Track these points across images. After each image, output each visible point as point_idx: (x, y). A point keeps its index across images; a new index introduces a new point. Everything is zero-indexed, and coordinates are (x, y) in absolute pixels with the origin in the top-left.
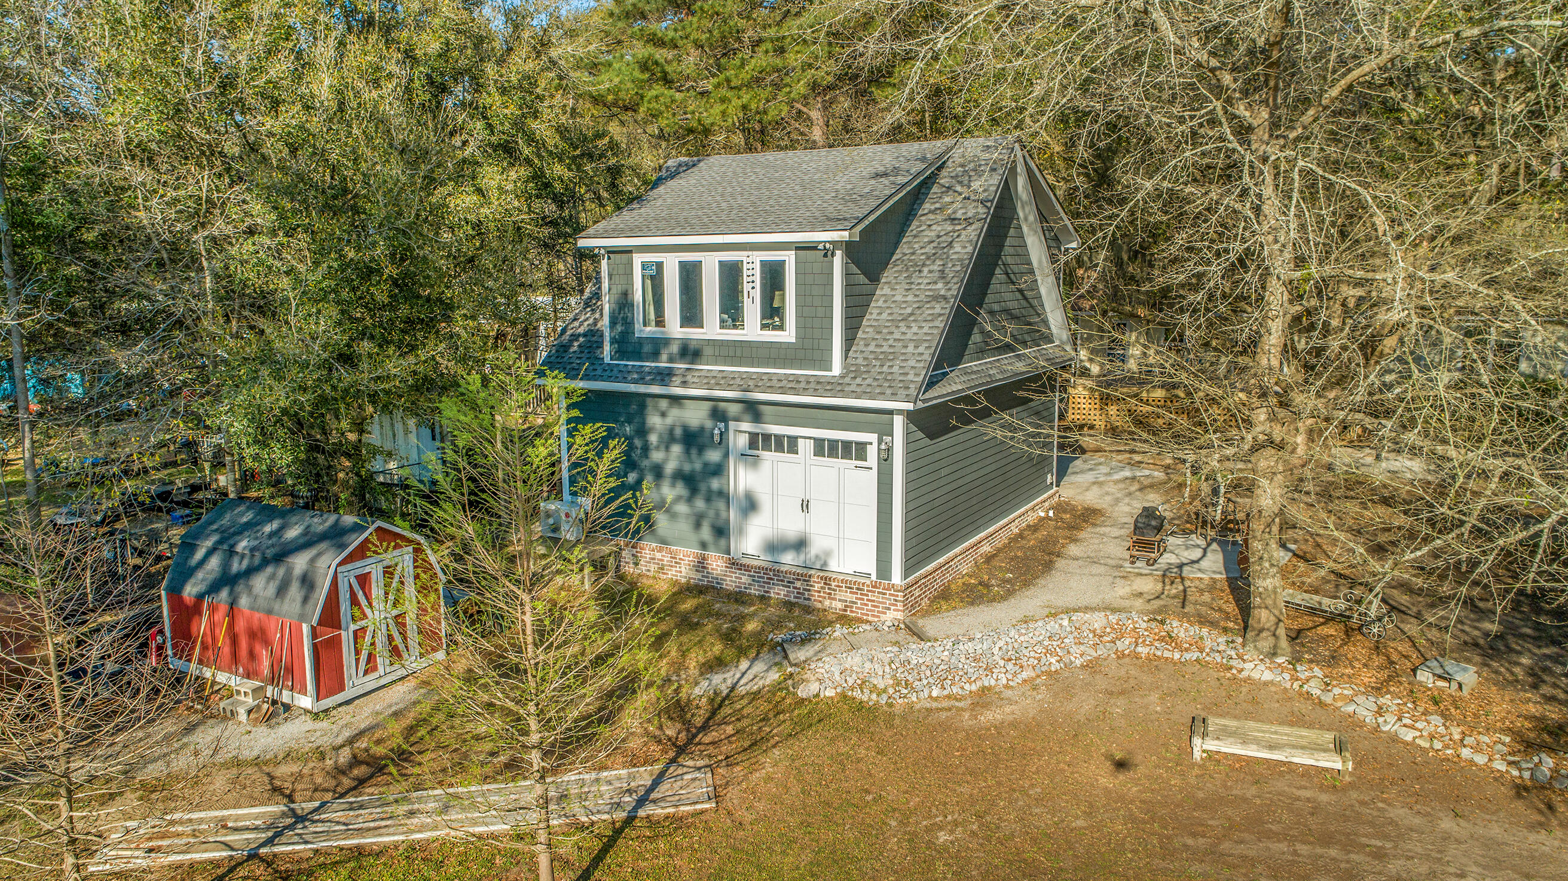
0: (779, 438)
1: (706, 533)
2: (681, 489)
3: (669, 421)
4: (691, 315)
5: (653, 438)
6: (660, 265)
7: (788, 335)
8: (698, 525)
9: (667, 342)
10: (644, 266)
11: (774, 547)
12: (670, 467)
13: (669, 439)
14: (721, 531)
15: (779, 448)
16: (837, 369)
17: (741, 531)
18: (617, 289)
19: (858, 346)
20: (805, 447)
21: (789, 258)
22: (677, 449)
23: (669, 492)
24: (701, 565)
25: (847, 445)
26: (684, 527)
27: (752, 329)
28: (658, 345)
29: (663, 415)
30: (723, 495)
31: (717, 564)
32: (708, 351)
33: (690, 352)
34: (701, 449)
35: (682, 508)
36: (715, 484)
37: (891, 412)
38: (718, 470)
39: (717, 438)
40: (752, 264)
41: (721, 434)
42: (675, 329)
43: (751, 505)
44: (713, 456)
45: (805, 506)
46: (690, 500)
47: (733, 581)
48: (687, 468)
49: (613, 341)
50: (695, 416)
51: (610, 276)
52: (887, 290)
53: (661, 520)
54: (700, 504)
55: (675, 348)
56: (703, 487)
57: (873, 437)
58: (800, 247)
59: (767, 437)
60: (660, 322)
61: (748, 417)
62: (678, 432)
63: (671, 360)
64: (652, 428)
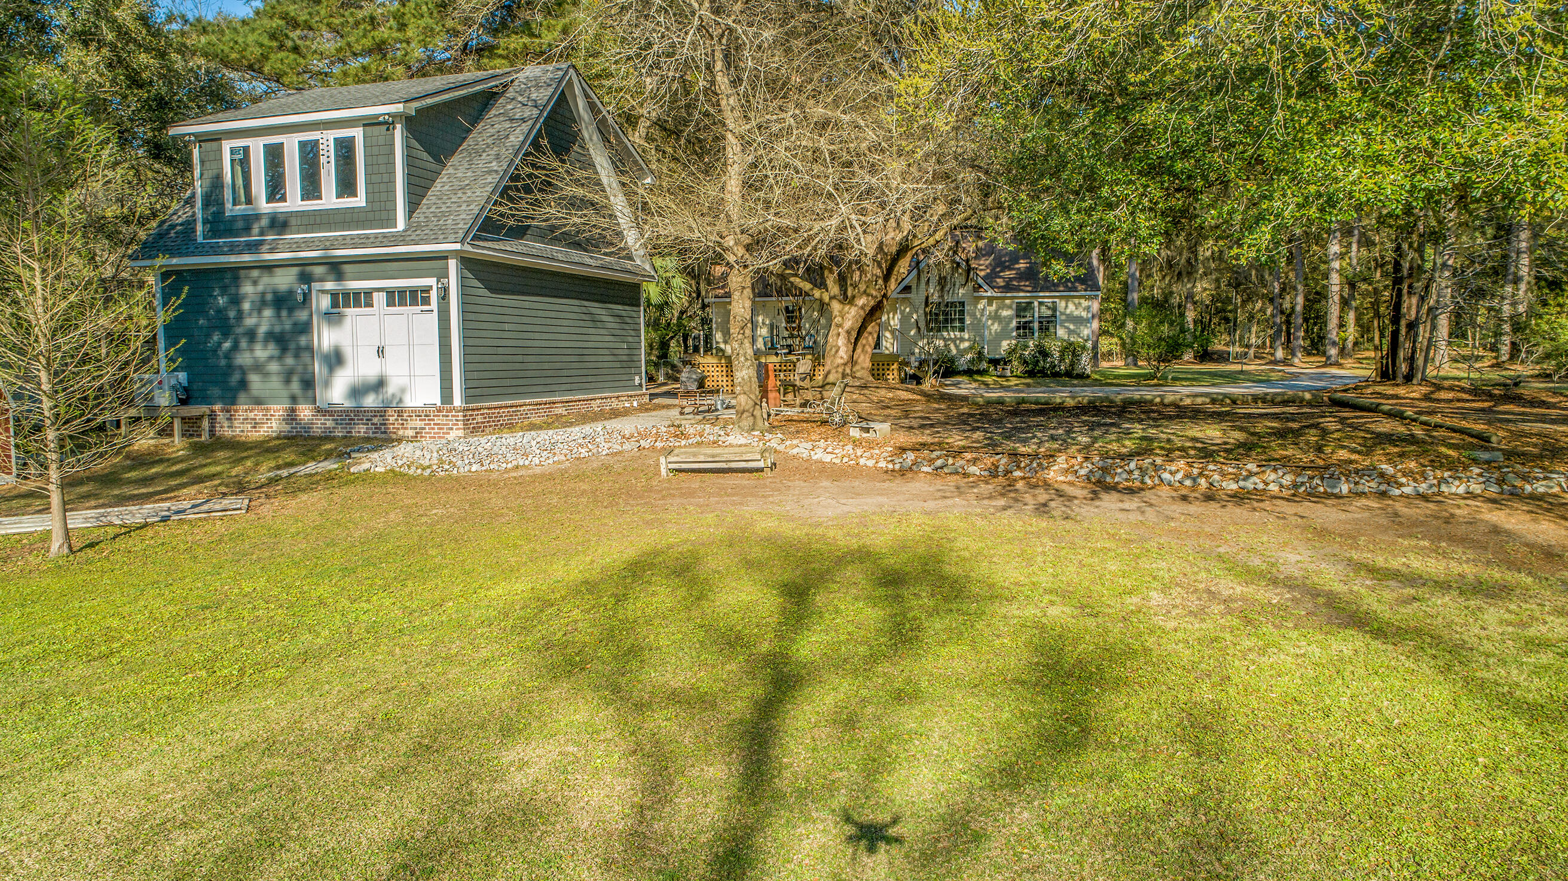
0: (357, 294)
1: (295, 386)
2: (272, 349)
3: (260, 288)
4: (276, 190)
5: (246, 306)
6: (246, 149)
7: (359, 201)
8: (288, 381)
9: (258, 217)
10: (233, 151)
11: (357, 392)
12: (263, 329)
13: (261, 304)
14: (308, 384)
15: (357, 305)
16: (401, 225)
17: (327, 384)
18: (208, 174)
19: (422, 208)
20: (379, 298)
21: (358, 133)
22: (268, 313)
23: (262, 352)
24: (291, 416)
25: (414, 292)
26: (275, 383)
27: (330, 199)
28: (249, 221)
29: (255, 283)
30: (310, 349)
31: (305, 412)
32: (293, 221)
33: (279, 224)
34: (291, 310)
35: (274, 367)
36: (303, 340)
37: (443, 257)
38: (305, 328)
39: (300, 298)
40: (327, 139)
41: (305, 294)
42: (264, 206)
43: (336, 359)
44: (302, 315)
45: (381, 352)
46: (280, 358)
47: (321, 425)
48: (277, 329)
49: (205, 222)
50: (284, 280)
51: (202, 162)
53: (254, 378)
54: (290, 361)
55: (264, 222)
56: (292, 346)
57: (432, 281)
58: (369, 123)
59: (346, 295)
60: (249, 201)
61: (332, 277)
62: (269, 297)
63: (262, 234)
64: (245, 296)
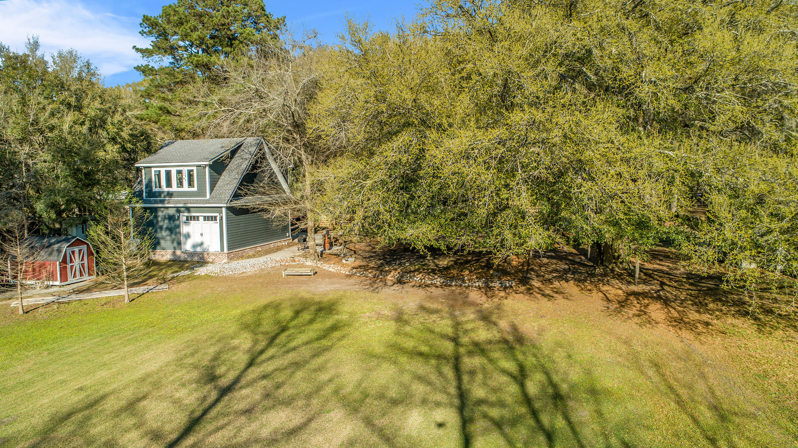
0: (194, 217)
1: (175, 244)
2: (168, 232)
3: (164, 214)
4: (169, 184)
5: (159, 219)
6: (159, 171)
7: (195, 189)
8: (173, 242)
9: (163, 192)
10: (155, 171)
11: (194, 246)
12: (165, 227)
13: (164, 218)
14: (179, 243)
15: (194, 220)
16: (208, 196)
17: (185, 243)
18: (147, 178)
19: (214, 191)
20: (201, 219)
21: (195, 169)
22: (166, 221)
23: (164, 233)
24: (174, 253)
25: (212, 217)
26: (169, 243)
27: (186, 188)
28: (160, 193)
29: (162, 212)
30: (180, 233)
31: (178, 252)
32: (174, 194)
33: (170, 194)
34: (174, 221)
35: (168, 238)
36: (178, 230)
37: (221, 207)
38: (178, 226)
39: (177, 218)
40: (185, 170)
41: (178, 217)
42: (165, 189)
43: (188, 236)
44: (177, 222)
45: (202, 235)
46: (170, 236)
47: (183, 257)
48: (169, 227)
49: (146, 192)
50: (172, 212)
51: (145, 174)
52: (223, 177)
53: (162, 242)
54: (173, 236)
55: (165, 194)
56: (174, 232)
57: (217, 214)
58: (198, 166)
59: (191, 217)
60: (160, 187)
61: (187, 211)
62: (167, 217)
63: (164, 197)
64: (159, 216)
